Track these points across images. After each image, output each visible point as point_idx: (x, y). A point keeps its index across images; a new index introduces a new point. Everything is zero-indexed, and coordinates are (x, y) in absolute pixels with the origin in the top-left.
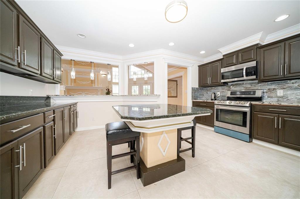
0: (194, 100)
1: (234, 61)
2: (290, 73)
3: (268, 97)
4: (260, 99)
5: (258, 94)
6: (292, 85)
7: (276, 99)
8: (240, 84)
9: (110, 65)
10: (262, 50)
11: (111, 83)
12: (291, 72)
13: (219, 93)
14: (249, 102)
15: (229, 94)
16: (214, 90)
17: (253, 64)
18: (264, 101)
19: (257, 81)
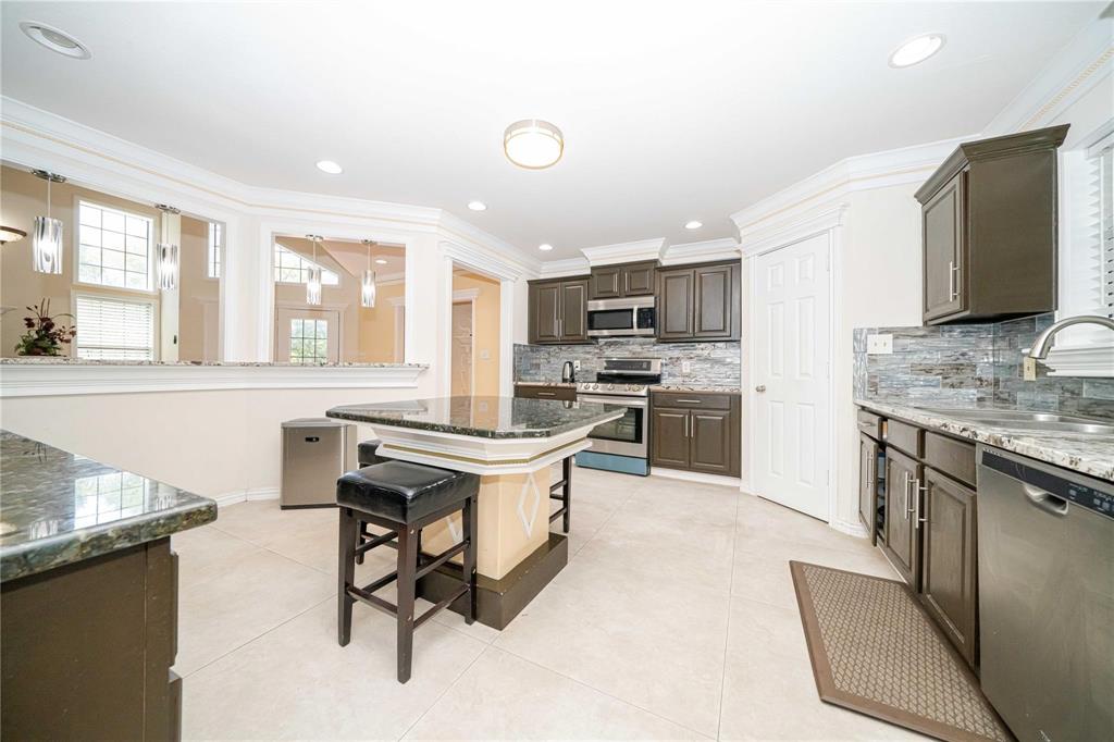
0: (520, 383)
1: (616, 289)
2: (701, 331)
3: (670, 375)
4: (656, 379)
5: (655, 369)
6: (699, 352)
7: (680, 379)
8: (622, 344)
9: (56, 178)
10: (664, 275)
11: (65, 282)
12: (703, 329)
13: (578, 362)
14: (647, 386)
15: (600, 367)
16: (566, 354)
17: (648, 302)
18: (663, 382)
19: (653, 340)
